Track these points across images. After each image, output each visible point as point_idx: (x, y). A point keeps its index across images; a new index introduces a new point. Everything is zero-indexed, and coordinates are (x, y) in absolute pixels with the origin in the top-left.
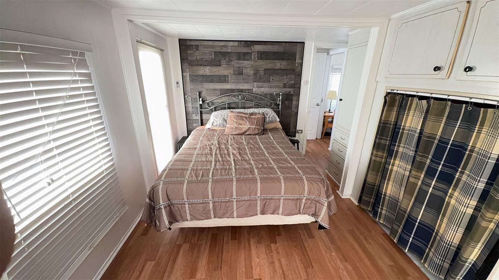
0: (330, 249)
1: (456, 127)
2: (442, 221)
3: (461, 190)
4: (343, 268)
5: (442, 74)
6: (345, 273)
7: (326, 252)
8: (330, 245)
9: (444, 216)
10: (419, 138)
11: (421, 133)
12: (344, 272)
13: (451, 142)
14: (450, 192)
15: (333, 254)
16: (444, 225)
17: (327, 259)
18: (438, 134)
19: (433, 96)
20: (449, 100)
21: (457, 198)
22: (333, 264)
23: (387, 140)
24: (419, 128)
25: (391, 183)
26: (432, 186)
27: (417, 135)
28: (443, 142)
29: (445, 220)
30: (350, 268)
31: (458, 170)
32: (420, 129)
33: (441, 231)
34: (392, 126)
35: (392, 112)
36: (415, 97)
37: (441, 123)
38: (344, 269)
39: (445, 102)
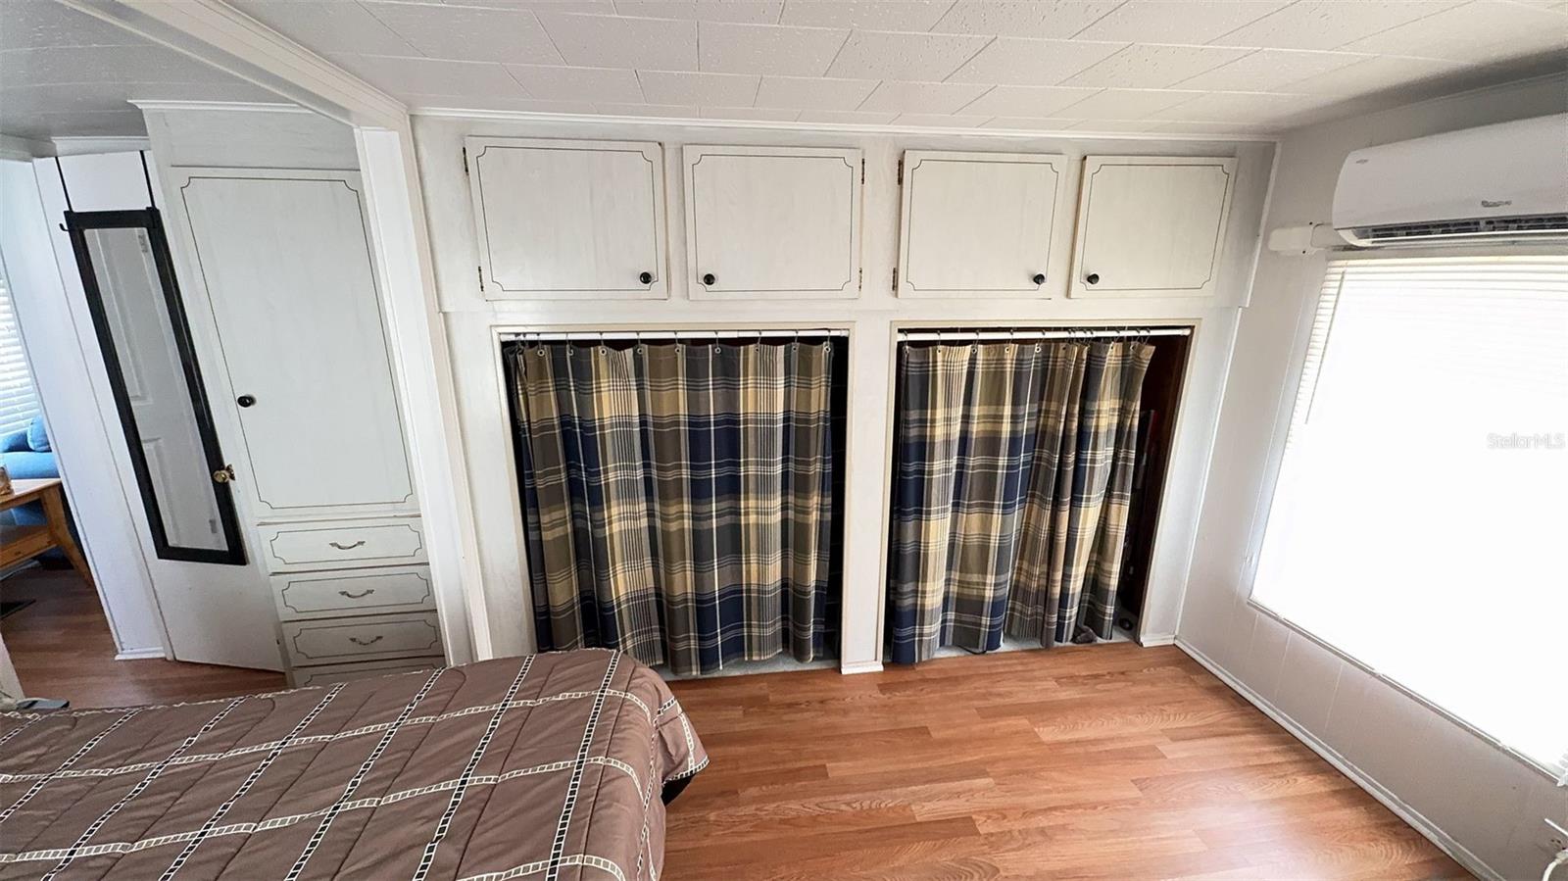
0: (698, 822)
1: (708, 389)
2: (748, 563)
3: (757, 493)
4: (754, 807)
5: (658, 287)
6: (771, 807)
7: (707, 835)
8: (682, 816)
9: (748, 552)
10: (644, 434)
11: (643, 423)
12: (766, 808)
13: (712, 420)
14: (742, 506)
15: (712, 817)
16: (754, 567)
17: (730, 840)
18: (681, 412)
19: (643, 336)
20: (681, 341)
21: (757, 508)
22: (743, 828)
23: (558, 471)
24: (636, 412)
25: (619, 566)
26: (714, 514)
27: (637, 429)
28: (697, 424)
29: (753, 557)
30: (753, 791)
31: (740, 462)
32: (637, 414)
33: (754, 581)
34: (557, 431)
35: (545, 394)
36: (600, 345)
37: (678, 388)
38: (759, 806)
39: (672, 346)
